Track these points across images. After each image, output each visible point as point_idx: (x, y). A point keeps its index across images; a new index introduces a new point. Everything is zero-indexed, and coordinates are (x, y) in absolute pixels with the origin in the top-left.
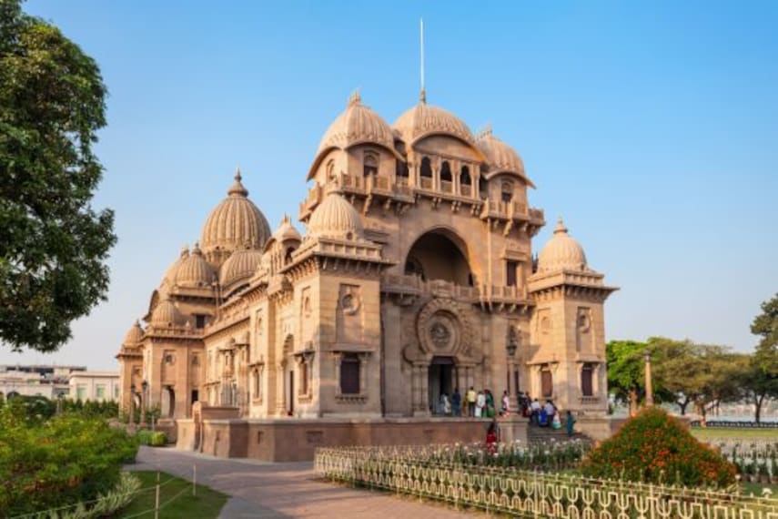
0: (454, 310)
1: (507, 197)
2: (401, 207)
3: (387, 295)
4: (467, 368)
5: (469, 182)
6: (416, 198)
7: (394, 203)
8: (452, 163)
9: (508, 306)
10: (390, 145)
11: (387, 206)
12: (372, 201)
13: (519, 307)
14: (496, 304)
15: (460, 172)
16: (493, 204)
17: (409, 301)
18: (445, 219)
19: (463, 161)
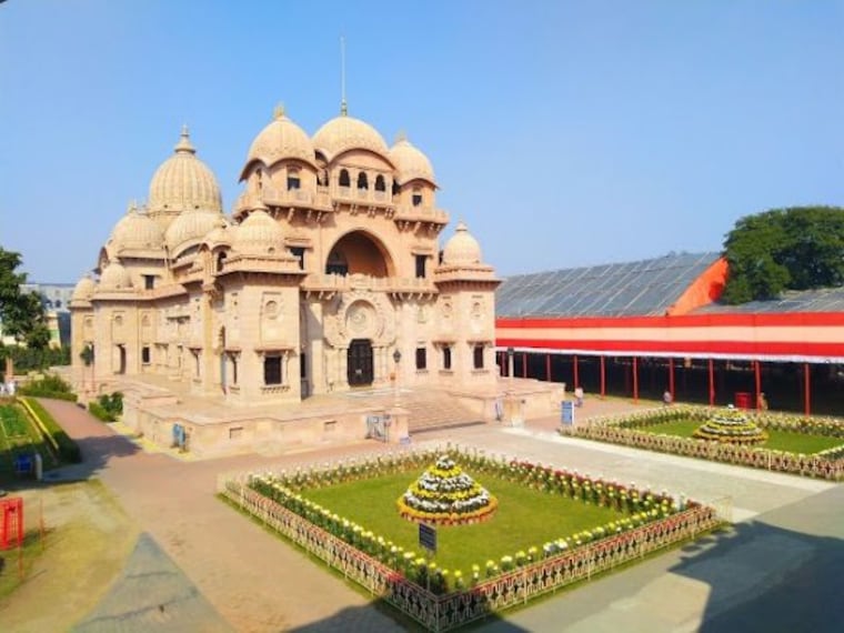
0: (370, 300)
1: (417, 200)
2: (322, 216)
3: (309, 294)
4: (381, 347)
5: (383, 189)
6: (335, 206)
7: (315, 212)
8: (368, 173)
9: (416, 295)
10: (312, 159)
11: (309, 216)
12: (294, 212)
13: (426, 295)
14: (406, 295)
15: (375, 180)
16: (404, 207)
17: (329, 297)
18: (362, 222)
19: (377, 170)
